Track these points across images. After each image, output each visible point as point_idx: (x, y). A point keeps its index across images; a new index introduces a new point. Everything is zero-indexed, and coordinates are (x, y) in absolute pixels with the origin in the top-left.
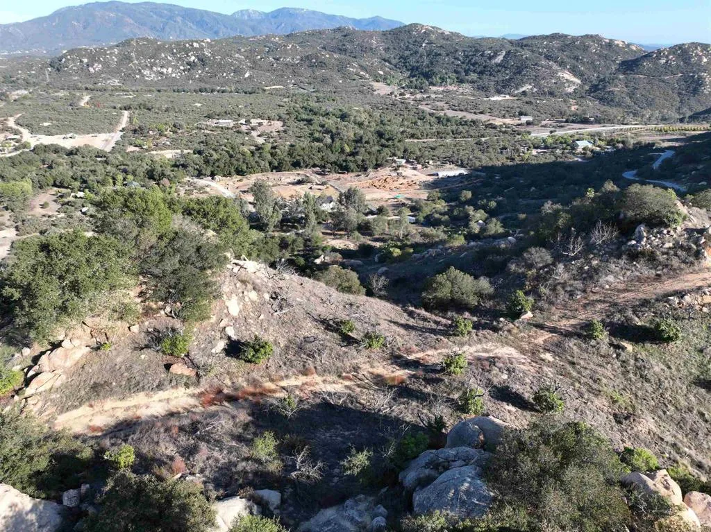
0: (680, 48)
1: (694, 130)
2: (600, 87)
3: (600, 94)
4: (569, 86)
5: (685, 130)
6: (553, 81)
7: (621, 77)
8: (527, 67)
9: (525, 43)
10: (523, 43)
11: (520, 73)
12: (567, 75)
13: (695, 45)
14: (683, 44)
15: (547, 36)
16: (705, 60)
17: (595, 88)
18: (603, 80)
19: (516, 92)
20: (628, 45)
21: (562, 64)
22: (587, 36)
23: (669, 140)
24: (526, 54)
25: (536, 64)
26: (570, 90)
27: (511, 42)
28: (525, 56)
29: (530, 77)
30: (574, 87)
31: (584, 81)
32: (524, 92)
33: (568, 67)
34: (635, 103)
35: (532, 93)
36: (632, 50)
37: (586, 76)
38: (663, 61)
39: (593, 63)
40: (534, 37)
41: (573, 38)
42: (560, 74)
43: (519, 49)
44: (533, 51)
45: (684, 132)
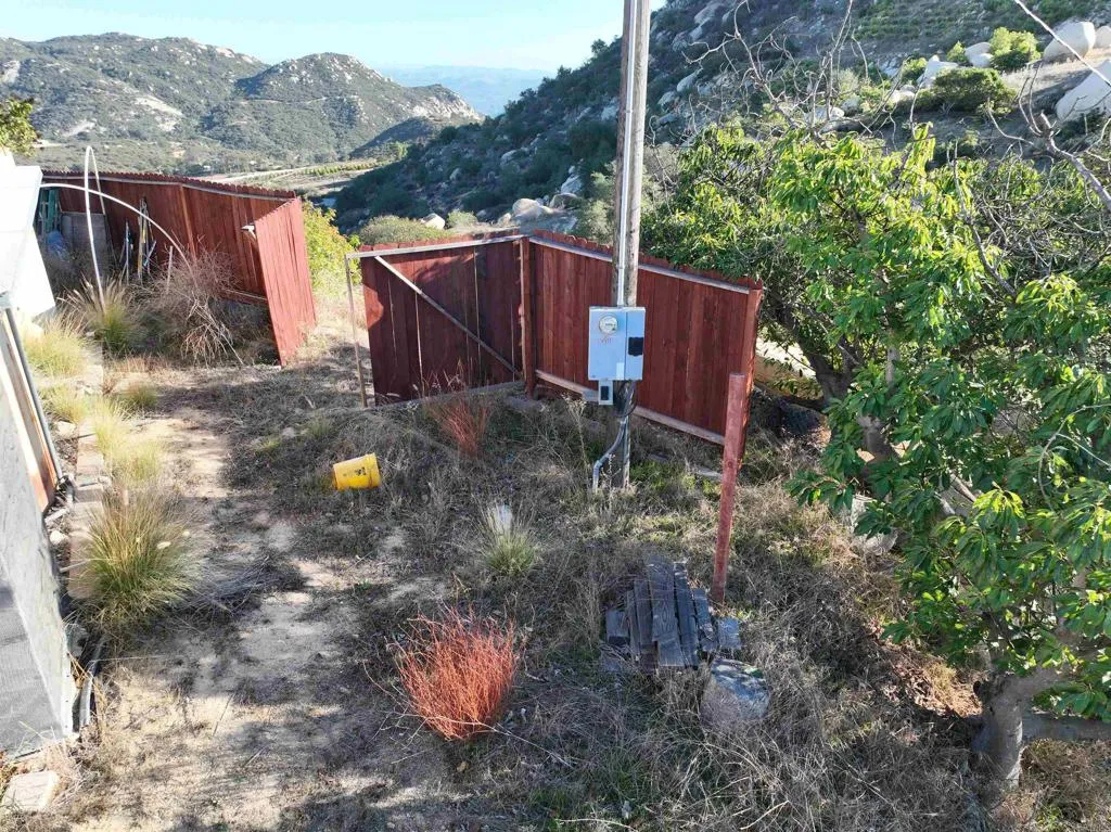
0: (312, 60)
1: (359, 169)
2: (215, 120)
3: (219, 131)
4: (163, 121)
5: (347, 169)
6: (132, 113)
7: (244, 103)
8: (73, 90)
9: (56, 47)
10: (54, 48)
11: (62, 100)
12: (155, 104)
13: (330, 56)
14: (315, 55)
15: (99, 38)
16: (349, 77)
17: (208, 123)
18: (217, 109)
19: (66, 135)
20: (239, 56)
21: (138, 83)
22: (169, 39)
23: (329, 186)
24: (64, 66)
25: (89, 85)
26: (168, 127)
27: (29, 46)
28: (61, 71)
29: (85, 108)
30: (174, 123)
31: (189, 111)
32: (81, 134)
33: (152, 89)
34: (276, 142)
35: (100, 135)
36: (248, 64)
37: (187, 104)
38: (295, 79)
39: (191, 81)
40: (73, 38)
41: (145, 41)
42: (140, 101)
43: (47, 57)
44: (76, 62)
45: (346, 172)
